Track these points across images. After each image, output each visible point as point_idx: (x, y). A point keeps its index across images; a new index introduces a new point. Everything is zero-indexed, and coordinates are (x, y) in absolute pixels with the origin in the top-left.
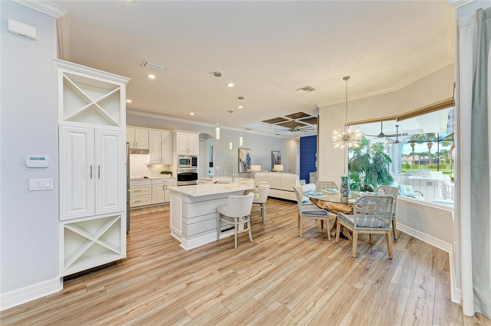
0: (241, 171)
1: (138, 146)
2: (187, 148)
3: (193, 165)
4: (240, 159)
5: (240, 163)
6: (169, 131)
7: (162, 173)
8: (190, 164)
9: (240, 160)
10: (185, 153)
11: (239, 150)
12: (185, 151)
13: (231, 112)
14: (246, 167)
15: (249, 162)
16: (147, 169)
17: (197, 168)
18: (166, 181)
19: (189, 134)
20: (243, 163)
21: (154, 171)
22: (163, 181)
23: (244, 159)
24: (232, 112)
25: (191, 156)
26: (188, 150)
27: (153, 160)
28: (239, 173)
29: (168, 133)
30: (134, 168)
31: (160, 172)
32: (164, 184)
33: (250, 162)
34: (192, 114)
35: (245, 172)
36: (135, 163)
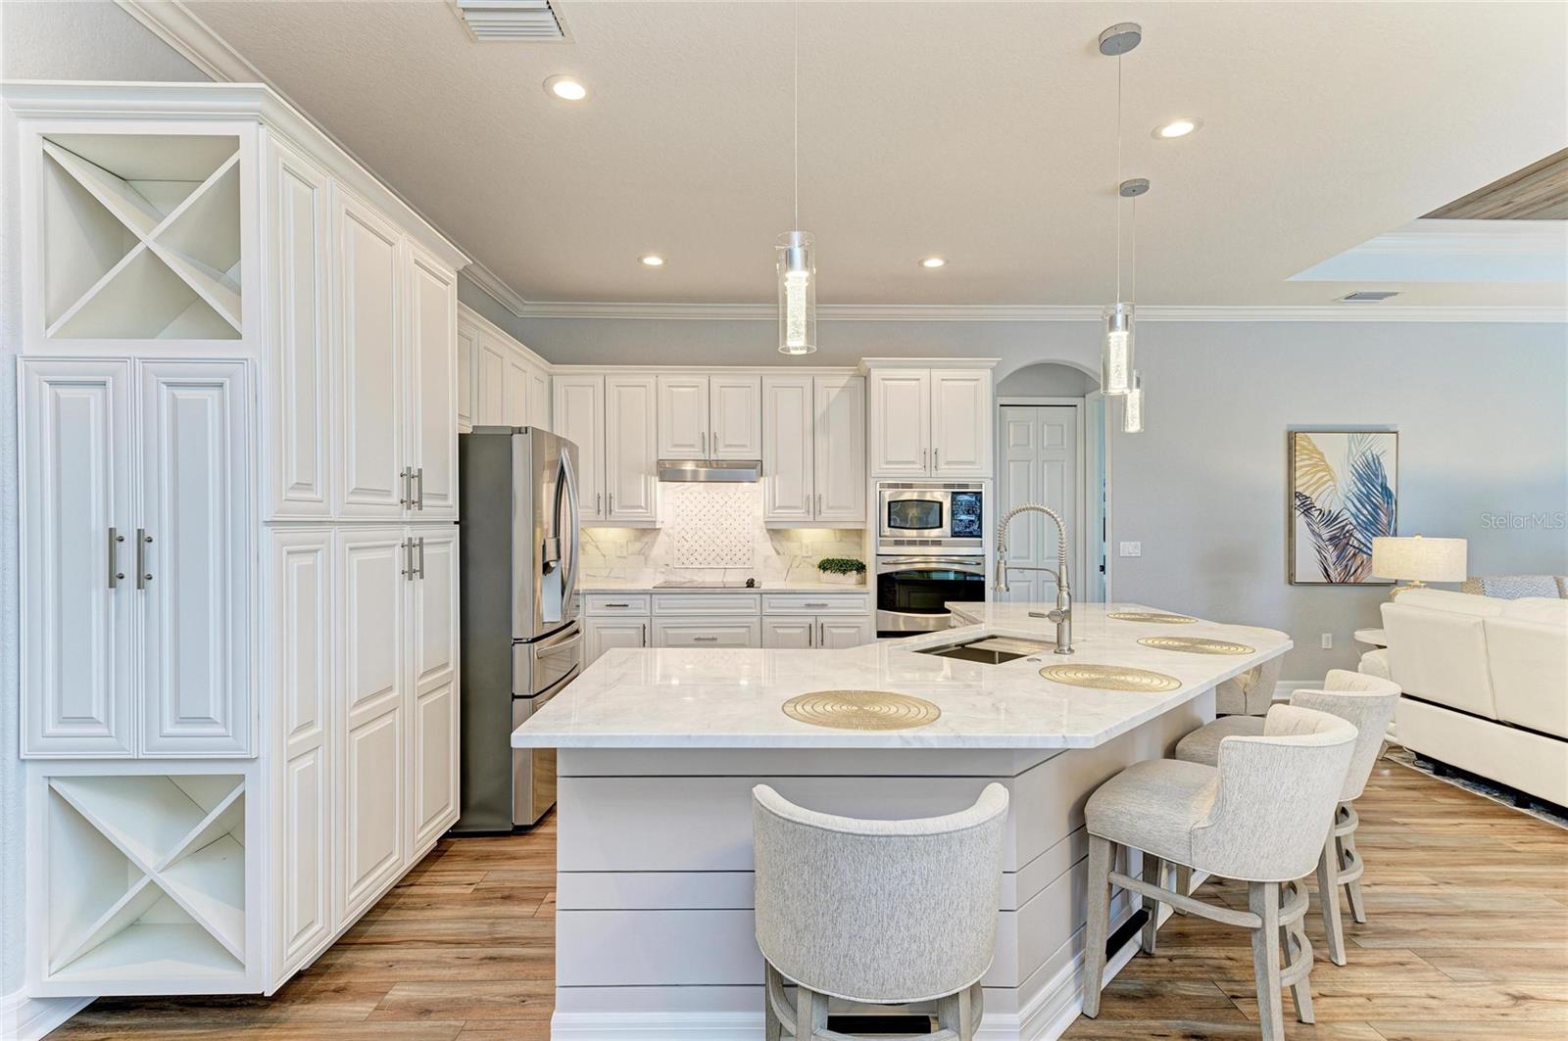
0: (1308, 567)
1: (721, 448)
2: (925, 445)
3: (955, 534)
4: (1298, 495)
5: (1300, 520)
6: (849, 371)
7: (825, 566)
8: (941, 526)
9: (1298, 503)
10: (913, 472)
11: (1291, 437)
12: (913, 462)
13: (1134, 189)
14: (1351, 551)
15: (1384, 520)
16: (765, 546)
17: (981, 545)
18: (823, 606)
19: (938, 374)
20: (1330, 520)
21: (796, 556)
22: (809, 606)
23: (1335, 493)
24: (1146, 188)
25: (946, 486)
26: (931, 457)
27: (780, 508)
28: (1291, 580)
29: (843, 381)
30: (718, 542)
31: (818, 560)
32: (811, 620)
33: (1390, 514)
34: (934, 263)
35: (1343, 583)
36: (722, 520)
